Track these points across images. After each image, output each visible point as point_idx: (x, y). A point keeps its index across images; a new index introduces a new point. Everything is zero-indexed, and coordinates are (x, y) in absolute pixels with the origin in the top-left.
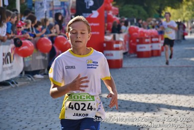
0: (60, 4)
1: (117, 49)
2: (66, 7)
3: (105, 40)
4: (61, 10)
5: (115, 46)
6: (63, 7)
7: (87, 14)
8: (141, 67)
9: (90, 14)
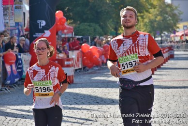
0: (14, 25)
1: (68, 66)
2: (20, 27)
3: (57, 58)
4: (15, 29)
5: (66, 63)
6: (17, 27)
7: (40, 34)
8: (91, 83)
9: (43, 34)
